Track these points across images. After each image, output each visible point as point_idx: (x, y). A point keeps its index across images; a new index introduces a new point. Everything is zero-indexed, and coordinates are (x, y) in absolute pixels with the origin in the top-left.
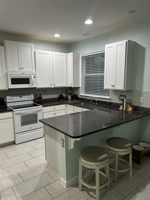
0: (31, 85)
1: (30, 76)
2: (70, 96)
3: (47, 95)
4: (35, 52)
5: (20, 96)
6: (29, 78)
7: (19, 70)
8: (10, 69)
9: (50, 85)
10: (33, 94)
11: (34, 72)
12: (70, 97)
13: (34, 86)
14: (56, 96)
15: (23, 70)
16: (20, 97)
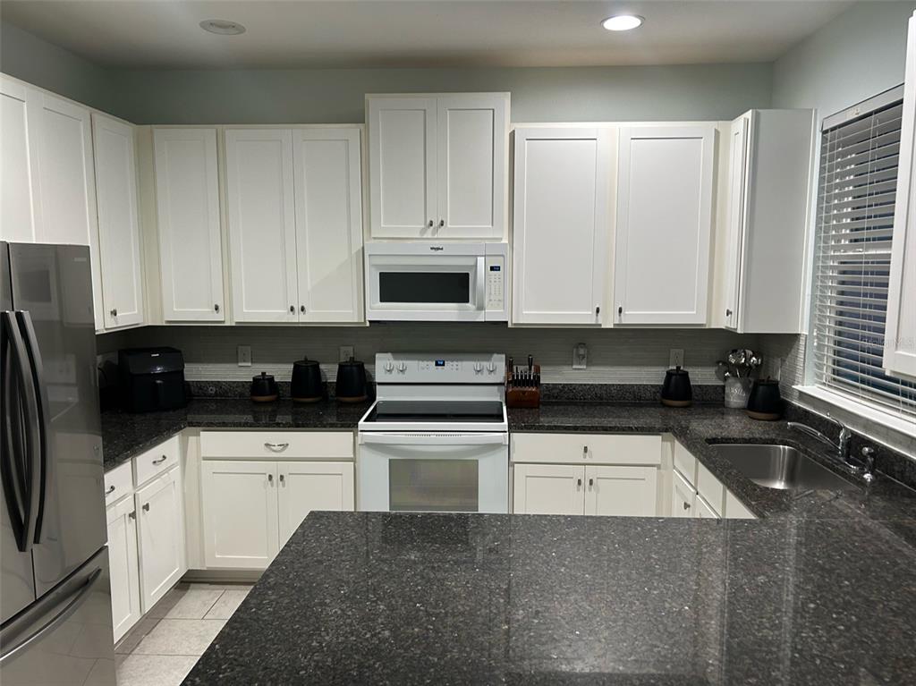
0: (474, 307)
1: (470, 262)
2: (739, 385)
3: (589, 364)
4: (512, 135)
5: (440, 358)
6: (468, 274)
7: (423, 231)
8: (384, 227)
9: (592, 312)
10: (504, 356)
11: (505, 241)
12: (736, 394)
13: (492, 314)
14: (651, 376)
15: (442, 233)
16: (437, 364)
